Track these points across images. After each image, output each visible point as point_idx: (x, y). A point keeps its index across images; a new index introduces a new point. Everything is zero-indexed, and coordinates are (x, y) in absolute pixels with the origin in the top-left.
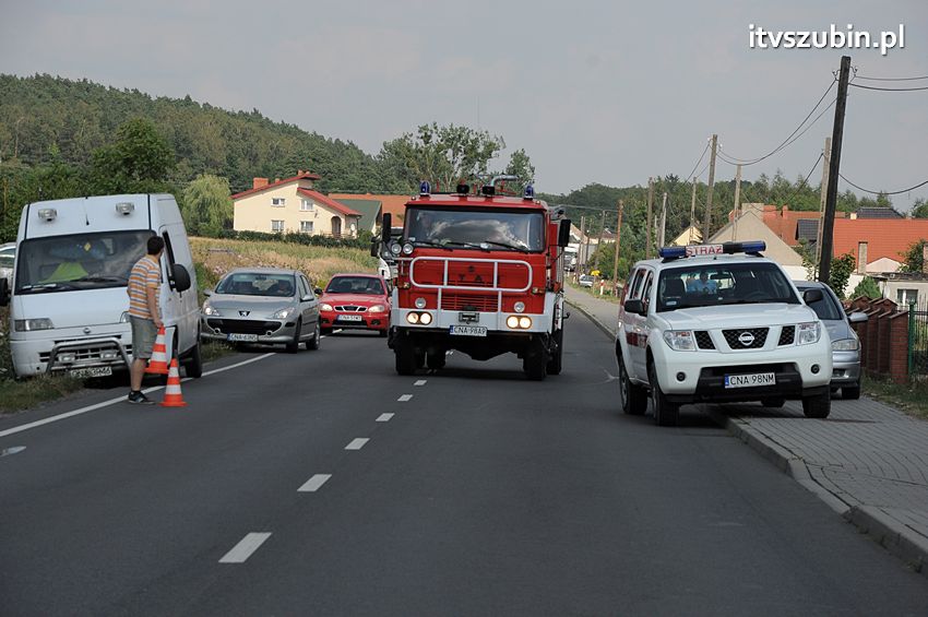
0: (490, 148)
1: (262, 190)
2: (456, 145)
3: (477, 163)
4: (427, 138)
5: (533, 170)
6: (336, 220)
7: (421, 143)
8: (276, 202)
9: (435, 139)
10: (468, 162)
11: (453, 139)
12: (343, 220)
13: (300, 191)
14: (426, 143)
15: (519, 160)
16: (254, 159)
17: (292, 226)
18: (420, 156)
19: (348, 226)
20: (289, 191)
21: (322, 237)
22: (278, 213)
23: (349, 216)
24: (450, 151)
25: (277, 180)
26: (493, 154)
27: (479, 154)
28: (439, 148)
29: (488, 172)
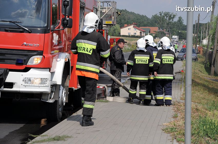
0: (174, 16)
1: (126, 27)
2: (167, 16)
3: (171, 20)
4: (161, 14)
5: (183, 20)
6: (141, 33)
7: (160, 15)
8: (129, 29)
9: (162, 14)
10: (170, 19)
11: (166, 14)
12: (142, 32)
13: (134, 27)
14: (161, 15)
15: (180, 18)
16: (125, 20)
17: (132, 34)
18: (159, 18)
19: (143, 34)
20: (131, 27)
21: (138, 36)
22: (129, 31)
23: (143, 32)
24: (166, 17)
25: (129, 25)
26: (175, 17)
27: (172, 18)
28: (164, 16)
29: (174, 21)
